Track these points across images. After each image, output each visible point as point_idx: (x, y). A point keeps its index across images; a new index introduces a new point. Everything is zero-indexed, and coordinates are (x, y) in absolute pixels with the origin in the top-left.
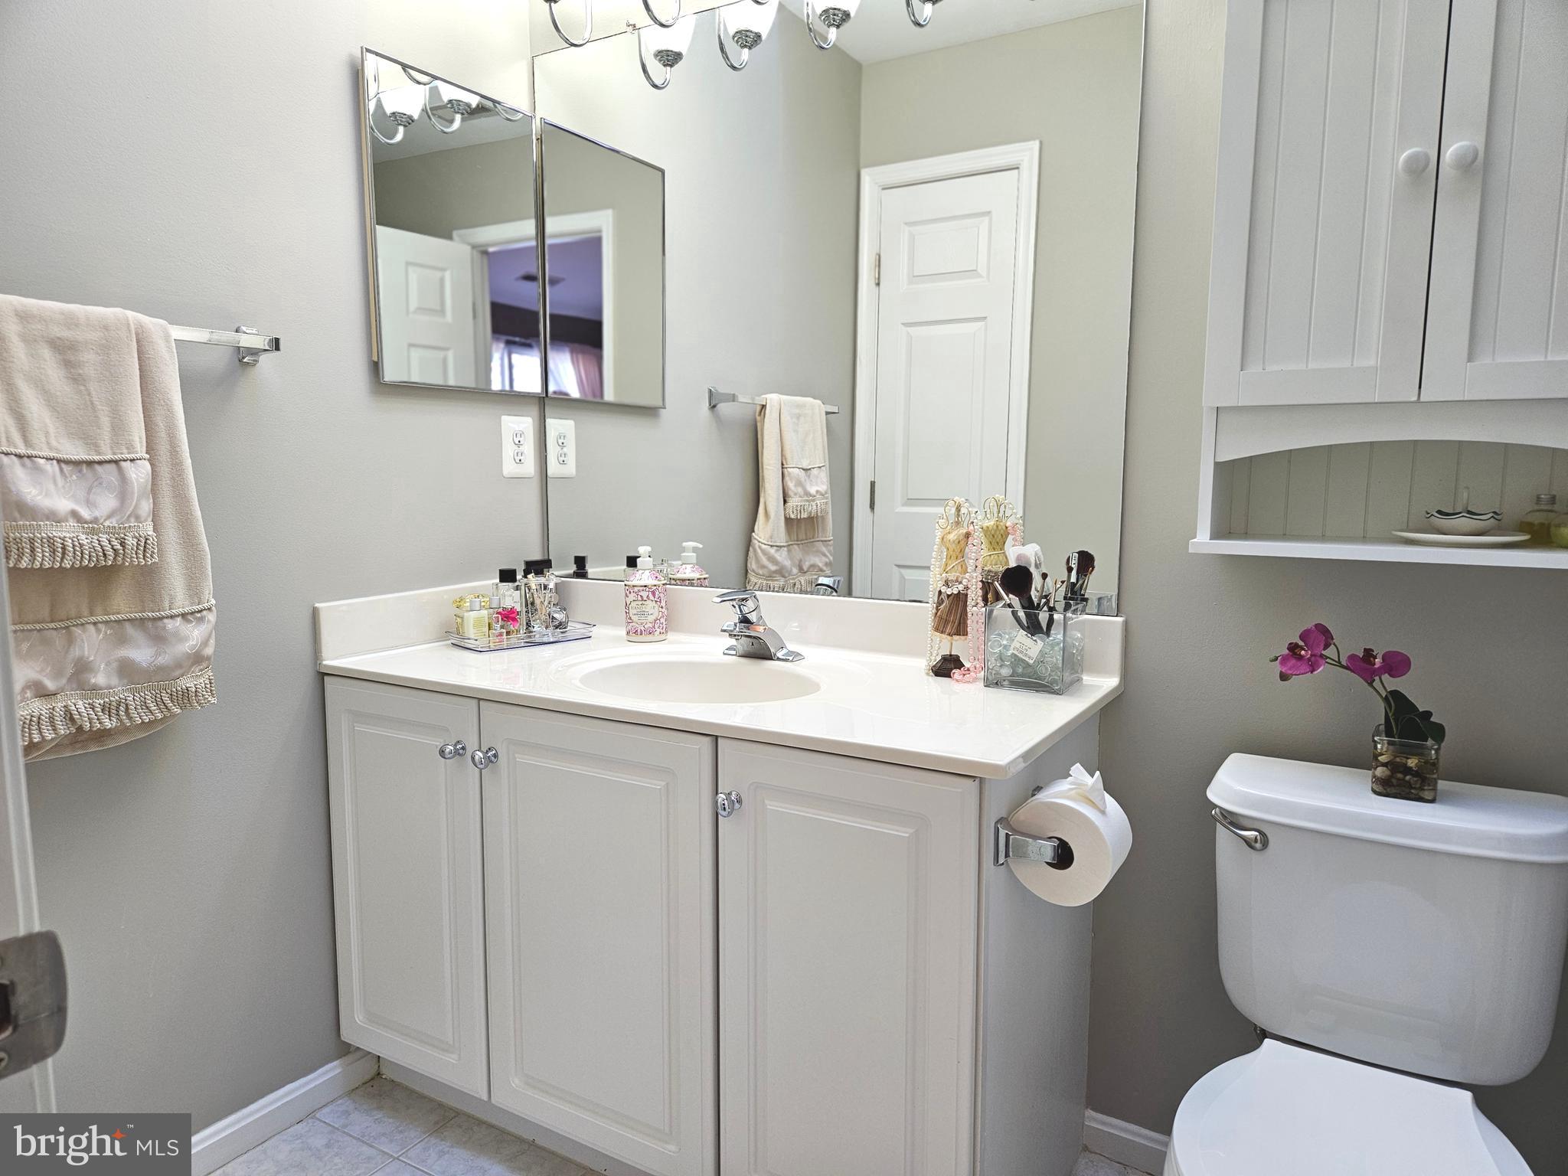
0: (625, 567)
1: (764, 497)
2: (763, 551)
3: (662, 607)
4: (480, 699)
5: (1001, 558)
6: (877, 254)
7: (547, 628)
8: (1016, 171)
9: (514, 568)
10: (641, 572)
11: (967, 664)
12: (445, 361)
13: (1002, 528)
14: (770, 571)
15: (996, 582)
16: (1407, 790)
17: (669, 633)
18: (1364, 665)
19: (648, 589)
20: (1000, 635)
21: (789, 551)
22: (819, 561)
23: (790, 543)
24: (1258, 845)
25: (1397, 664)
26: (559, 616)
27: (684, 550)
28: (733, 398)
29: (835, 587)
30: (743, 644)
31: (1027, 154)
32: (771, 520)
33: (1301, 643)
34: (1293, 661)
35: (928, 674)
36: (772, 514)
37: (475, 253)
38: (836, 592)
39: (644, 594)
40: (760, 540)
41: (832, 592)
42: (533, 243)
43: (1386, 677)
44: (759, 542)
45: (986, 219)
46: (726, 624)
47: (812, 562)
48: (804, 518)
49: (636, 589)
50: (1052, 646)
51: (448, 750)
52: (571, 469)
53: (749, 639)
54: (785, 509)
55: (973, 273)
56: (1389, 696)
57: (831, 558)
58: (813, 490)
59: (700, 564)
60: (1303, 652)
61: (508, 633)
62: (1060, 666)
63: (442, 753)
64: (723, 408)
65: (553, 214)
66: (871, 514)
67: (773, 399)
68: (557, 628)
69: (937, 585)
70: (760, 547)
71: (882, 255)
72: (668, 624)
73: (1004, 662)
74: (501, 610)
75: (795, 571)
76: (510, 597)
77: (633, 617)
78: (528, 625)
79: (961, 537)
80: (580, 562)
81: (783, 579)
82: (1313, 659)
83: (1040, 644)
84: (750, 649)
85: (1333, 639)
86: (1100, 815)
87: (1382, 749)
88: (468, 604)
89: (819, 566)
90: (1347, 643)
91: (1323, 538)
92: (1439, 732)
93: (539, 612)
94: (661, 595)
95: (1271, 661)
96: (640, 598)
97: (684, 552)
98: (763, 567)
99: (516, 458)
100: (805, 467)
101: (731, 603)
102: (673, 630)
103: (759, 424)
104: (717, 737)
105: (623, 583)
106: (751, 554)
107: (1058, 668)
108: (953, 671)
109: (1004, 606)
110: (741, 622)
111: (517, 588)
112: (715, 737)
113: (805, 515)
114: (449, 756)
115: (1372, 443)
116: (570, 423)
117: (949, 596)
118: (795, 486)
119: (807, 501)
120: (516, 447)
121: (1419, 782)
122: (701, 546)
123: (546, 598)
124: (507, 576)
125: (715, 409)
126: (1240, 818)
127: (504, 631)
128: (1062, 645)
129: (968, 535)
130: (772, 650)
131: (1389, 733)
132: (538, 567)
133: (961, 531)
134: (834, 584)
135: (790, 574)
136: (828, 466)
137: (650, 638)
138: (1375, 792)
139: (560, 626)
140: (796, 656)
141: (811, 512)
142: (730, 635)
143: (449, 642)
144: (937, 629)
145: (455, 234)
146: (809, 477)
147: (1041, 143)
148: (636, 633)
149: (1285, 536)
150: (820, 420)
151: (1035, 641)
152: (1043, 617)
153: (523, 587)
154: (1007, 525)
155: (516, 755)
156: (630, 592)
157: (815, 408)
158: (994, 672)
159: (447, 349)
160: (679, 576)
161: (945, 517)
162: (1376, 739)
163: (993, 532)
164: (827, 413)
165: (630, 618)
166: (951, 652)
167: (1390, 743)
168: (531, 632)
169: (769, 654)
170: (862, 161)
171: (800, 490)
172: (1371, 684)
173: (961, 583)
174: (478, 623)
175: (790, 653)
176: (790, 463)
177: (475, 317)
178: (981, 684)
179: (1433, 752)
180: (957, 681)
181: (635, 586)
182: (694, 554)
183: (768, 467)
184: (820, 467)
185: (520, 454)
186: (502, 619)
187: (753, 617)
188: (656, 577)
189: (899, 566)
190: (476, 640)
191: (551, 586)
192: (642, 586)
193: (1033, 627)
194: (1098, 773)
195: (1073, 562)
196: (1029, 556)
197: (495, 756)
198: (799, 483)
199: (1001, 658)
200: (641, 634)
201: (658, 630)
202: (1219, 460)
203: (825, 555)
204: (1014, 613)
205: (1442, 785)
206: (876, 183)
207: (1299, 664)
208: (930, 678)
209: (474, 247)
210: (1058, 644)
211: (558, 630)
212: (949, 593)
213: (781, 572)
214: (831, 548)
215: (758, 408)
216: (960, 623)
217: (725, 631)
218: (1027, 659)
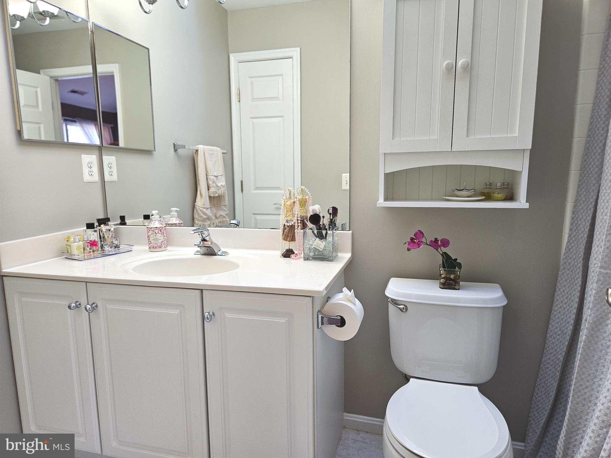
0: (143, 219)
1: (200, 188)
2: (201, 211)
3: (165, 236)
4: (86, 282)
5: (304, 210)
6: (238, 89)
7: (111, 248)
8: (292, 59)
9: (94, 222)
10: (154, 221)
11: (296, 252)
12: (39, 128)
13: (304, 199)
14: (204, 218)
15: (305, 220)
16: (451, 286)
17: (168, 247)
18: (435, 244)
19: (158, 229)
20: (308, 240)
21: (211, 210)
22: (223, 213)
23: (211, 206)
24: (404, 310)
25: (445, 243)
26: (116, 242)
27: (171, 211)
28: (184, 147)
29: (238, 224)
30: (203, 250)
31: (295, 52)
32: (203, 198)
33: (414, 237)
34: (412, 244)
35: (281, 257)
36: (204, 194)
37: (52, 80)
38: (238, 226)
39: (157, 231)
40: (199, 205)
41: (237, 227)
42: (91, 76)
43: (442, 248)
44: (198, 206)
45: (281, 77)
46: (196, 242)
47: (220, 214)
48: (217, 196)
49: (152, 229)
50: (328, 243)
51: (72, 306)
52: (115, 178)
53: (206, 248)
54: (208, 193)
55: (276, 98)
56: (443, 253)
57: (228, 212)
58: (219, 185)
59: (179, 217)
60: (415, 241)
61: (93, 251)
62: (332, 251)
63: (69, 307)
64: (180, 151)
65: (100, 64)
66: (241, 194)
67: (201, 147)
68: (116, 248)
69: (283, 222)
70: (199, 209)
71: (240, 89)
72: (168, 242)
73: (311, 250)
74: (89, 241)
75: (214, 218)
76: (93, 236)
77: (152, 241)
78: (102, 247)
79: (292, 203)
80: (123, 218)
81: (209, 221)
82: (419, 242)
83: (324, 243)
84: (206, 252)
85: (424, 235)
86: (354, 305)
87: (442, 273)
88: (72, 240)
89: (223, 215)
90: (429, 237)
91: (418, 200)
92: (459, 266)
93: (107, 241)
94: (164, 231)
95: (404, 244)
96: (154, 233)
97: (171, 212)
98: (201, 217)
99: (90, 173)
100: (216, 175)
101: (198, 233)
102: (170, 246)
103: (195, 158)
104: (202, 290)
105: (146, 227)
106: (195, 211)
107: (331, 252)
108: (291, 255)
109: (309, 229)
110: (202, 241)
111: (95, 231)
112: (201, 290)
113: (217, 195)
114: (73, 308)
115: (433, 166)
116: (114, 158)
117: (288, 226)
118: (213, 183)
119: (217, 189)
120: (89, 169)
121: (454, 283)
122: (179, 209)
123: (110, 235)
124: (90, 226)
125: (177, 151)
126: (397, 301)
127: (91, 250)
128: (332, 243)
129: (294, 202)
130: (216, 251)
131: (444, 267)
132: (104, 221)
133: (291, 201)
134: (237, 223)
135: (212, 219)
136: (224, 175)
137: (160, 249)
138: (440, 288)
139: (117, 247)
140: (225, 253)
141: (219, 194)
142: (198, 247)
143: (64, 257)
144: (284, 239)
145: (41, 71)
146: (217, 179)
147: (300, 49)
148: (153, 248)
149: (406, 199)
150: (220, 156)
151: (322, 242)
152: (324, 232)
153: (98, 231)
154: (306, 198)
155: (107, 305)
156: (150, 231)
157: (218, 151)
158: (307, 255)
159: (40, 123)
160: (170, 222)
161: (285, 195)
162: (440, 269)
163: (301, 201)
164: (223, 153)
165: (150, 242)
166: (289, 248)
167: (444, 270)
168: (104, 250)
169: (215, 253)
170: (230, 52)
171: (214, 185)
172: (437, 250)
173: (293, 221)
174: (78, 248)
175: (223, 252)
176: (210, 174)
177: (53, 108)
178: (303, 259)
179: (458, 272)
180: (293, 259)
181: (152, 228)
182: (176, 213)
183: (201, 175)
184: (221, 175)
185: (91, 172)
186: (90, 245)
187: (207, 239)
188: (161, 224)
189: (254, 214)
190: (79, 255)
191: (112, 229)
192: (155, 228)
193: (321, 236)
194: (352, 290)
195: (331, 211)
196: (317, 209)
197: (96, 306)
198: (214, 182)
199: (310, 249)
200: (156, 248)
201: (164, 246)
202: (385, 172)
203: (225, 211)
204: (313, 232)
205: (461, 283)
206: (236, 60)
207: (414, 245)
208: (282, 258)
209: (51, 77)
210: (331, 243)
211: (117, 249)
212: (288, 225)
213: (209, 219)
214: (228, 208)
215: (195, 151)
216: (293, 236)
217: (196, 245)
218: (319, 249)
